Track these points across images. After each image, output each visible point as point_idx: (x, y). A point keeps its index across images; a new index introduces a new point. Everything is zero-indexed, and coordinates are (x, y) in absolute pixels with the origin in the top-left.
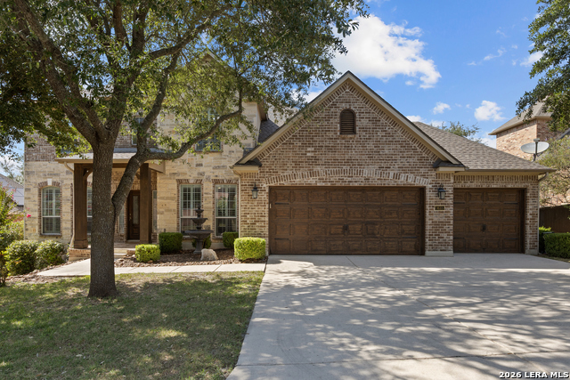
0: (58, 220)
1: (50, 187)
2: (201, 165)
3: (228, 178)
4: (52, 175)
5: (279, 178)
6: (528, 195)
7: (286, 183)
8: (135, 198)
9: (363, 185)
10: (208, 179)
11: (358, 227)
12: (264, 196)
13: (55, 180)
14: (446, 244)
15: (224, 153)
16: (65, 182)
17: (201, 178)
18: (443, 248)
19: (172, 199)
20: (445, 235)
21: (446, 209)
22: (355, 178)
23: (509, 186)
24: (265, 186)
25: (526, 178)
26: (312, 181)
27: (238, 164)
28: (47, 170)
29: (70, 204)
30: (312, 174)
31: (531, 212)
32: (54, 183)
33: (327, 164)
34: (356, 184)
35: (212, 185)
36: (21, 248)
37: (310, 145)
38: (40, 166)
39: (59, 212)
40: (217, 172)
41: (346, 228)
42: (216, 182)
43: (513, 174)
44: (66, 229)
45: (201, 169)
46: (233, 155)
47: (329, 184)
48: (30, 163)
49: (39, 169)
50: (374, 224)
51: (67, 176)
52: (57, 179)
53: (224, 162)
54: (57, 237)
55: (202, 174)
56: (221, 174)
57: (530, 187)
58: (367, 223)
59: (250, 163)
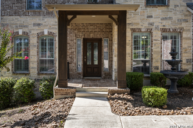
0: (27, 62)
1: (20, 36)
2: (151, 17)
3: (173, 27)
4: (22, 26)
10: (157, 28)
13: (24, 30)
15: (170, 7)
16: (33, 32)
17: (151, 27)
28: (18, 23)
29: (36, 49)
32: (24, 33)
35: (160, 33)
36: (2, 84)
38: (13, 20)
39: (27, 55)
40: (164, 23)
42: (164, 30)
44: (33, 68)
45: (151, 20)
46: (178, 8)
48: (5, 17)
49: (12, 22)
51: (34, 28)
52: (26, 30)
53: (170, 15)
54: (26, 74)
55: (152, 24)
56: (168, 25)
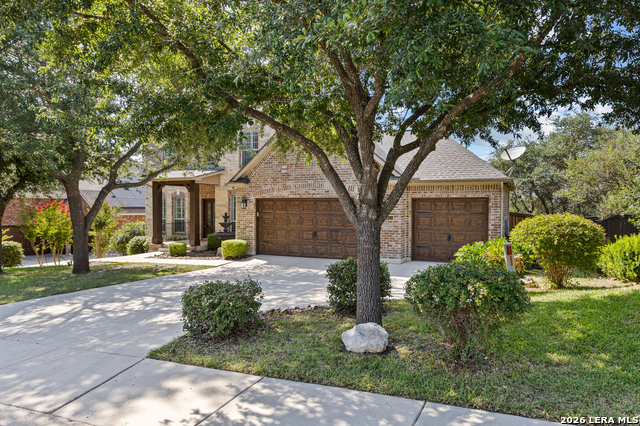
5: (262, 192)
6: (490, 204)
7: (267, 196)
8: (209, 205)
9: (323, 196)
11: (325, 233)
12: (252, 206)
14: (395, 252)
18: (392, 255)
19: (225, 206)
20: (393, 244)
21: (395, 219)
22: (318, 191)
23: (469, 196)
24: (253, 198)
25: (488, 187)
26: (285, 194)
27: (231, 181)
30: (285, 188)
31: (493, 222)
33: (296, 179)
34: (319, 196)
37: (284, 163)
41: (315, 234)
43: (475, 183)
47: (298, 196)
50: (337, 231)
57: (492, 196)
58: (332, 230)
59: (240, 180)
